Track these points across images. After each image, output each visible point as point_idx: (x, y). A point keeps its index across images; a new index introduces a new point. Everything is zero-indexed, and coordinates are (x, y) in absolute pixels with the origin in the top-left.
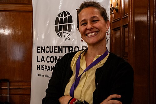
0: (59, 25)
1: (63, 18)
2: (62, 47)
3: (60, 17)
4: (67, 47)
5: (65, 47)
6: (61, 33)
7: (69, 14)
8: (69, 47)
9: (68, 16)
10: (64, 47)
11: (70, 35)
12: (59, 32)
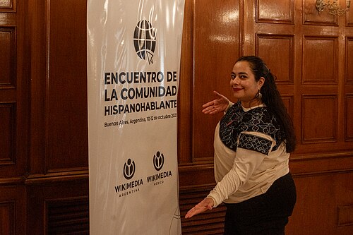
0: (139, 40)
1: (145, 30)
2: (145, 73)
5: (149, 74)
6: (143, 52)
9: (150, 29)
11: (153, 56)
12: (140, 50)
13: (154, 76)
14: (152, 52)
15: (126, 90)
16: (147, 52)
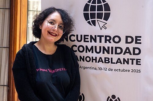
0: (89, 12)
1: (97, 5)
2: (95, 36)
3: (91, 4)
7: (104, 1)
8: (106, 37)
9: (103, 4)
11: (106, 23)
12: (90, 20)
13: (108, 38)
14: (105, 21)
15: (76, 46)
16: (97, 20)
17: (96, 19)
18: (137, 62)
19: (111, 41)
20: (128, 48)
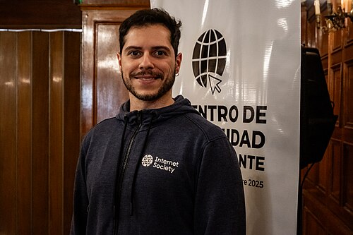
0: (200, 60)
1: (209, 44)
2: (206, 107)
3: (202, 44)
4: (215, 107)
5: (212, 108)
6: (204, 78)
7: (219, 35)
8: (220, 108)
9: (217, 41)
10: (210, 107)
11: (221, 81)
12: (201, 75)
13: (223, 112)
14: (219, 77)
16: (209, 75)
17: (208, 73)
18: (258, 163)
19: (227, 117)
20: (245, 133)
